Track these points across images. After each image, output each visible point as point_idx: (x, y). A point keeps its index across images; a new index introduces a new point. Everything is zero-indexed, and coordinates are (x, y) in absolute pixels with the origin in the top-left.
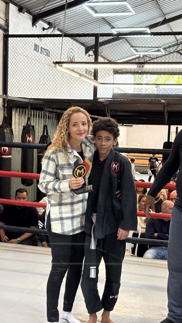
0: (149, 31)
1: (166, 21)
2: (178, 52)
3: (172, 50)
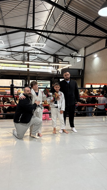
0: (6, 50)
1: (10, 48)
2: (12, 57)
3: (10, 56)
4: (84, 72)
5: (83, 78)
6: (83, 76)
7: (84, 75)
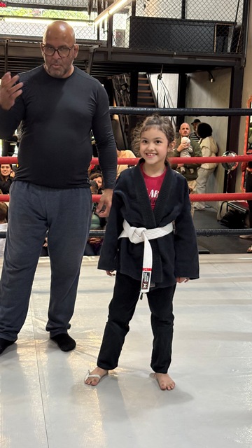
4: (244, 36)
5: (242, 69)
6: (240, 59)
7: (243, 54)
